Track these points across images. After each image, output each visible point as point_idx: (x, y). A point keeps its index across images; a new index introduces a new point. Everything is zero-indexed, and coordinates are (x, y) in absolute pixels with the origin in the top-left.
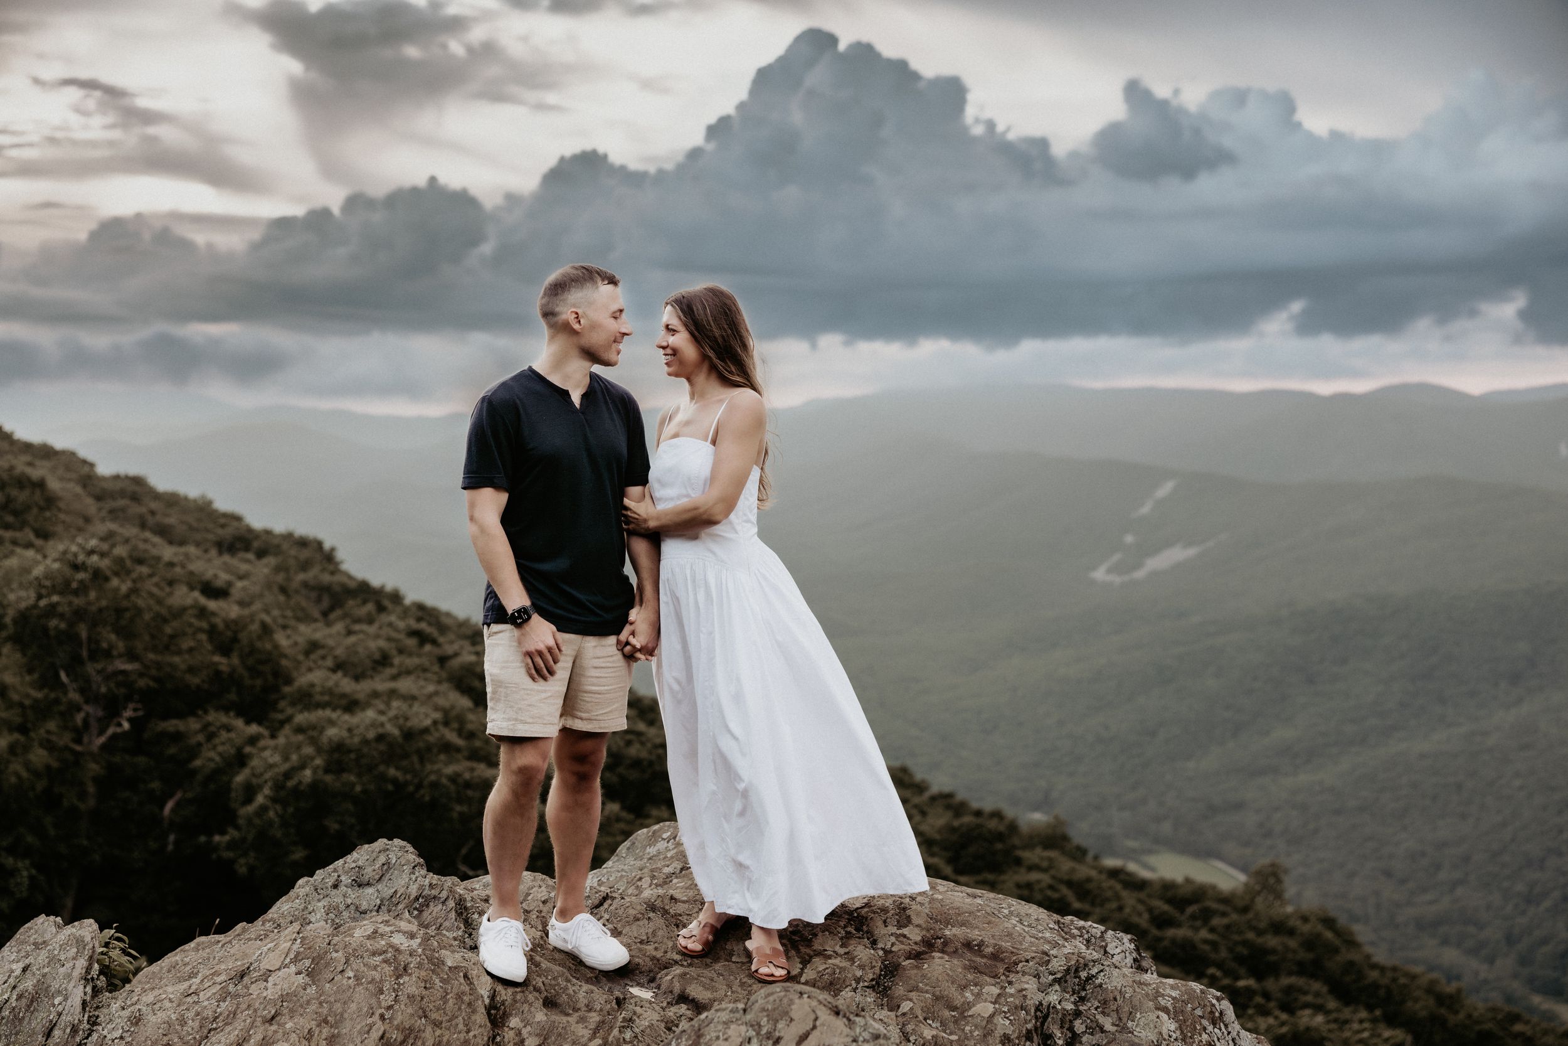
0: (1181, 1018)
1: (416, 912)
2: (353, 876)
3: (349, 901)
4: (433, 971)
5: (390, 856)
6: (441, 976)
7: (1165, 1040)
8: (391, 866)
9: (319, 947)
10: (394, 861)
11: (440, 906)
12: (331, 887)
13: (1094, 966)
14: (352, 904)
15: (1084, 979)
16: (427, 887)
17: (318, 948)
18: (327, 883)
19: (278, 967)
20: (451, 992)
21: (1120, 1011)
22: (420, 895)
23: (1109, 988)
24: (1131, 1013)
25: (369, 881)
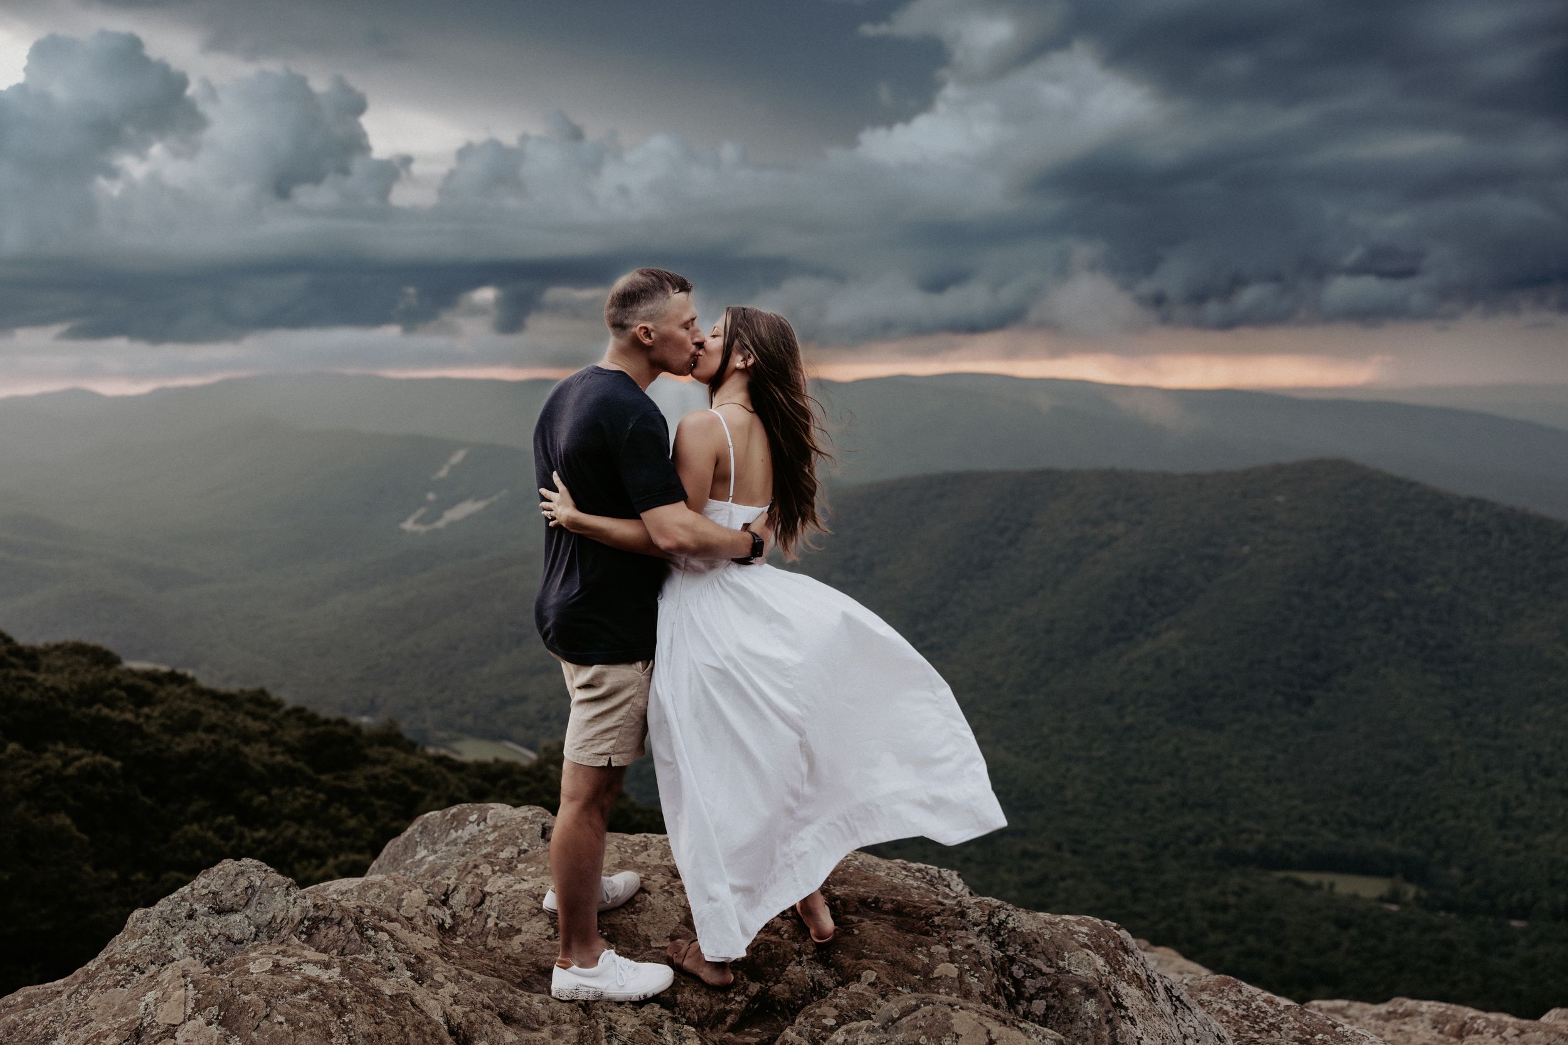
0: (1103, 952)
1: (304, 937)
2: (208, 903)
3: (215, 932)
4: (374, 1002)
5: (251, 878)
6: (386, 1007)
7: (1103, 975)
8: (256, 890)
9: (222, 990)
10: (258, 884)
11: (336, 928)
12: (186, 918)
13: (999, 911)
14: (219, 934)
15: (997, 925)
16: (311, 909)
17: (220, 992)
18: (178, 914)
19: (182, 1020)
20: (407, 1024)
21: (1046, 952)
22: (305, 918)
23: (1024, 931)
24: (1058, 953)
25: (233, 907)
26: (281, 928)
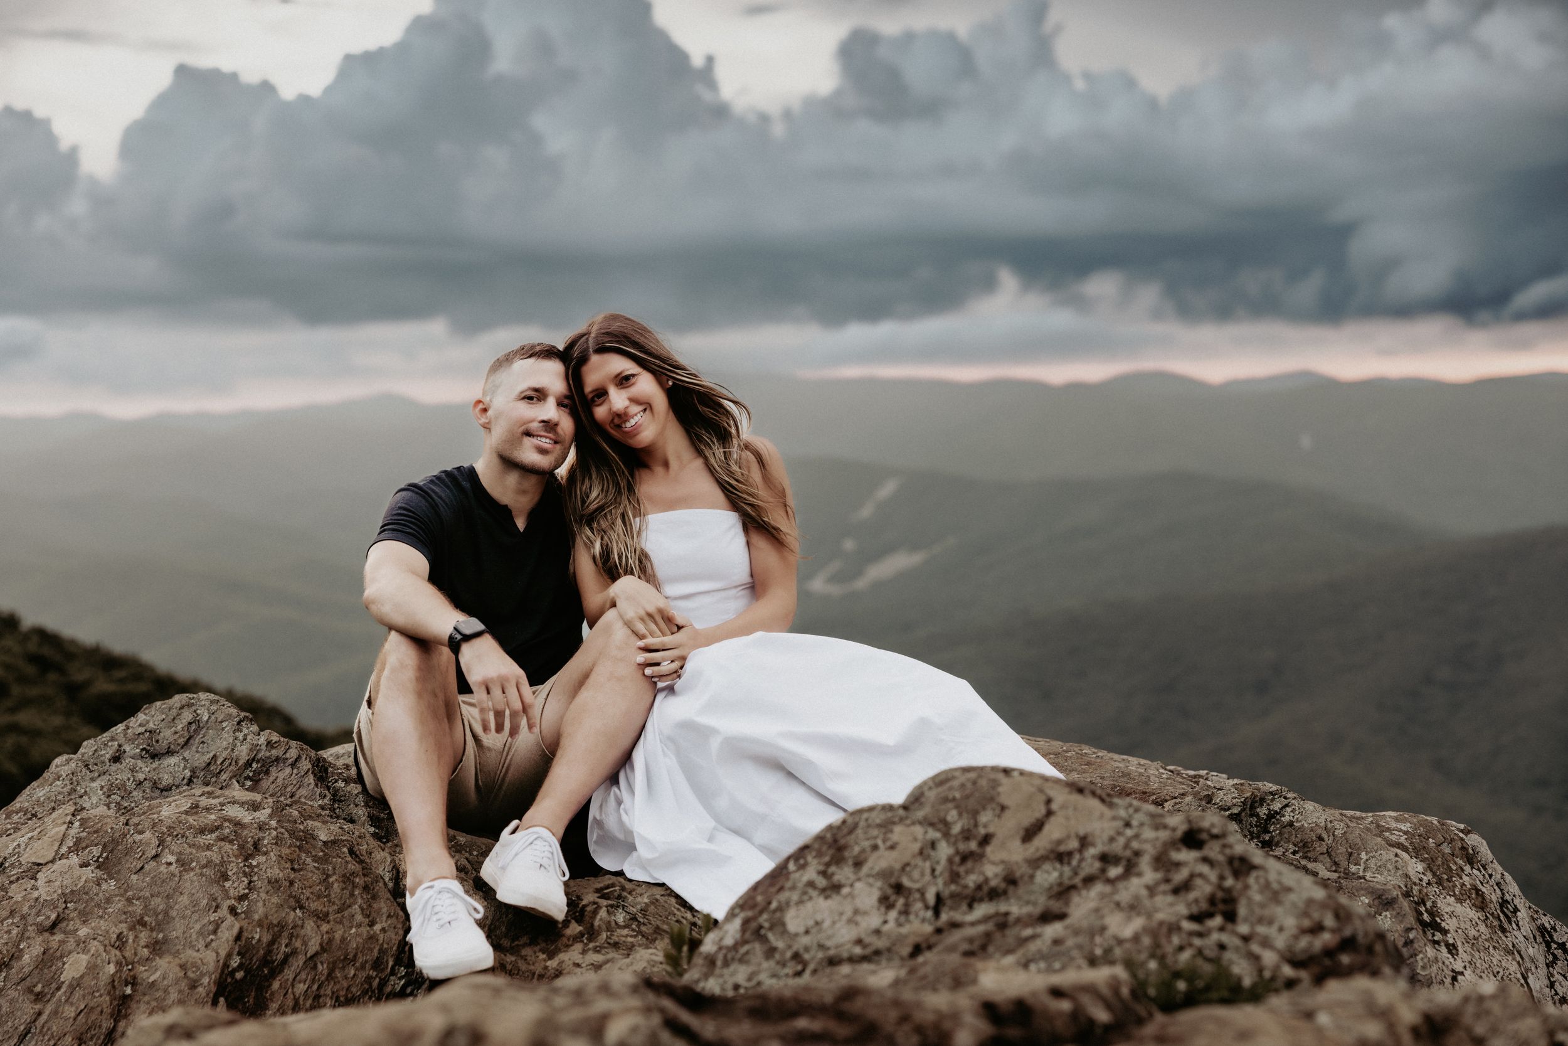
0: (1426, 856)
1: (249, 783)
2: (142, 744)
3: (141, 776)
4: (300, 848)
5: (198, 712)
6: (314, 854)
7: (1415, 884)
8: (201, 725)
9: (112, 828)
10: (205, 718)
11: (288, 770)
12: (110, 760)
13: (1273, 800)
14: (145, 779)
15: (1265, 817)
16: (264, 747)
17: (109, 830)
18: (102, 756)
19: (50, 858)
20: (334, 874)
21: (1332, 853)
22: (253, 759)
23: (1306, 825)
24: (1351, 854)
25: (169, 748)
26: (221, 771)
